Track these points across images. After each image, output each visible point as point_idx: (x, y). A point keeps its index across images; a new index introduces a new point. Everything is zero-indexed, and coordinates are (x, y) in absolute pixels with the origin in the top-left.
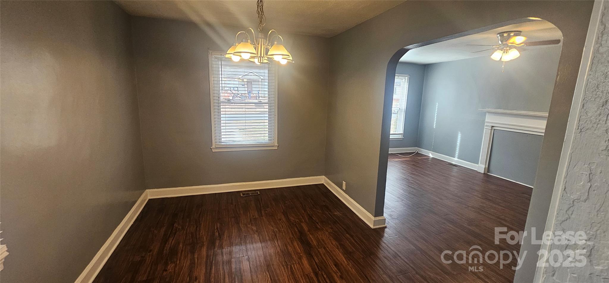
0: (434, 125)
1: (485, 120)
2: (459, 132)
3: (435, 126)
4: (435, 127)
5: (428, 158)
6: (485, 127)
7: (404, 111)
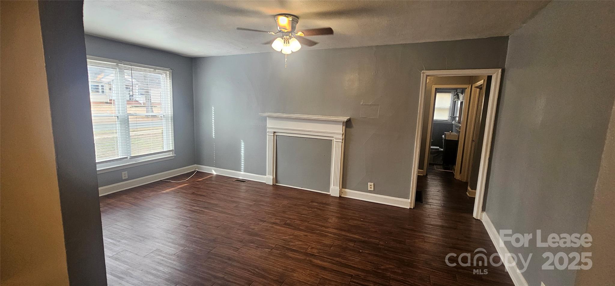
0: (212, 134)
1: (266, 126)
2: (242, 141)
3: (214, 135)
4: (214, 137)
5: (211, 177)
6: (268, 134)
7: (171, 119)
